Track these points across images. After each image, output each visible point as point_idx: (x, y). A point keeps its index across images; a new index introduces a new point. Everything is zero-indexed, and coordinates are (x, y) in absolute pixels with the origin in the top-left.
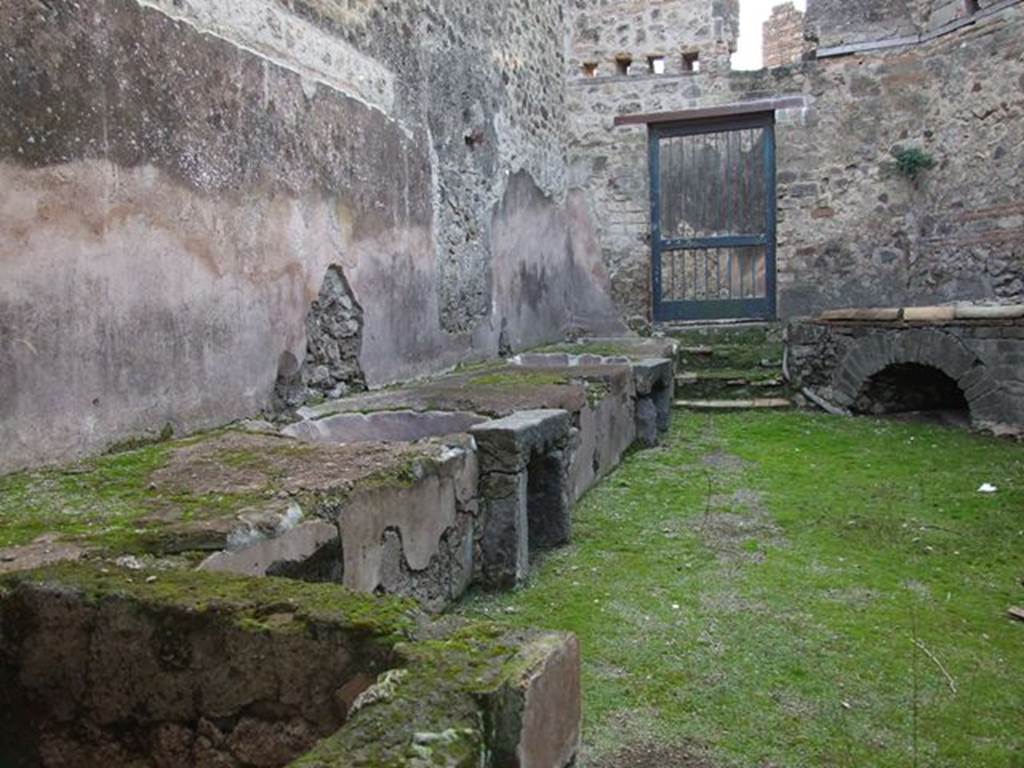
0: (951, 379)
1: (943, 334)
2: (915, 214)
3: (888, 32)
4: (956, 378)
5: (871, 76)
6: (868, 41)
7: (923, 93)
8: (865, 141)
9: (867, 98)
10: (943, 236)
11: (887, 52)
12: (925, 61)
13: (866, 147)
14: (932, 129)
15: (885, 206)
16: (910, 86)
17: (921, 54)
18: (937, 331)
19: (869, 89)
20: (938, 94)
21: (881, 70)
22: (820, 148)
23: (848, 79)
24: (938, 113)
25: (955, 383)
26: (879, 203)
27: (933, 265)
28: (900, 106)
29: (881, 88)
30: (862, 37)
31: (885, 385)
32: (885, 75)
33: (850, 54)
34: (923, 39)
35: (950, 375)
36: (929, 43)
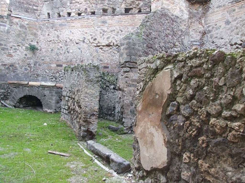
0: (39, 99)
1: (38, 89)
2: (33, 60)
3: (30, 16)
4: (40, 99)
5: (25, 25)
6: (25, 16)
7: (37, 33)
8: (22, 40)
9: (23, 30)
10: (39, 66)
11: (29, 21)
12: (38, 26)
13: (22, 42)
14: (38, 41)
15: (26, 57)
16: (34, 30)
17: (37, 24)
18: (36, 88)
19: (24, 28)
20: (40, 34)
21: (27, 24)
22: (10, 39)
23: (19, 24)
24: (40, 38)
25: (40, 100)
26: (25, 56)
27: (37, 72)
28: (32, 34)
29: (27, 29)
30: (23, 15)
31: (23, 100)
32: (29, 26)
33: (20, 18)
34: (38, 20)
35: (39, 98)
36: (39, 22)
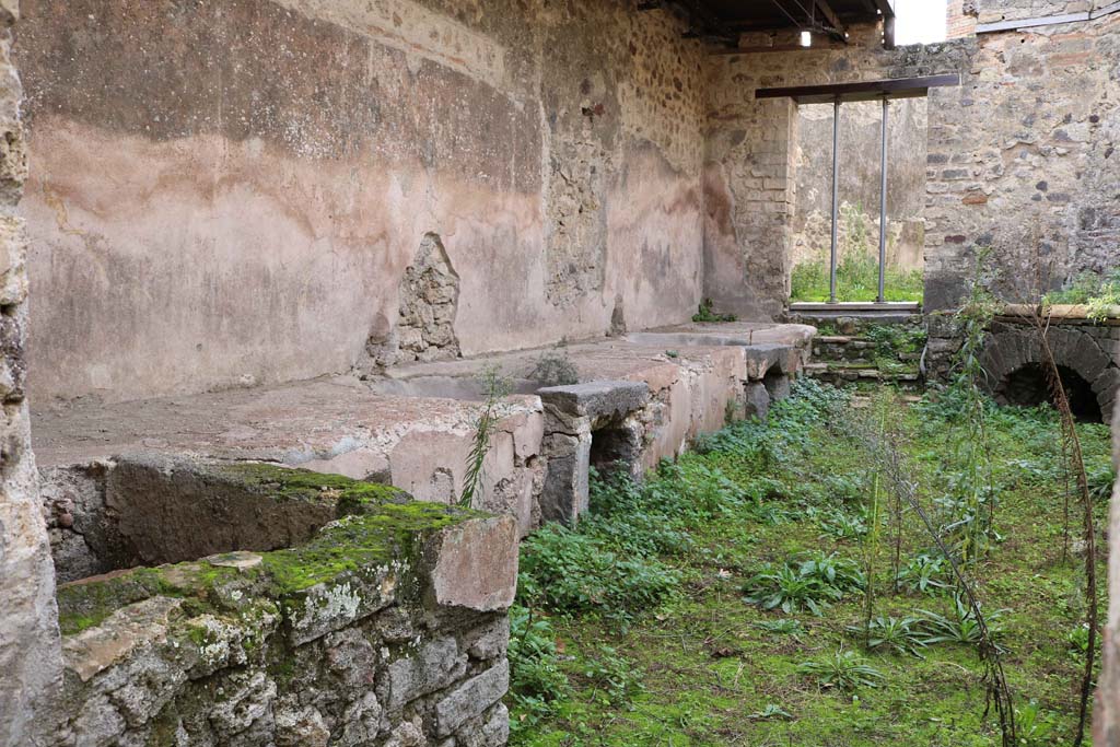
1: (1080, 333)
2: (1076, 206)
3: (1054, 9)
4: (1089, 381)
5: (1034, 55)
6: (1032, 17)
7: (1091, 75)
8: (1025, 123)
9: (1028, 78)
10: (1105, 230)
11: (1053, 30)
12: (1095, 40)
13: (1026, 131)
14: (1099, 114)
15: (1043, 194)
16: (1077, 66)
17: (1091, 32)
18: (1074, 330)
19: (1031, 69)
20: (1107, 77)
21: (1045, 49)
22: (975, 130)
23: (1008, 57)
24: (1105, 97)
26: (1038, 191)
27: (1092, 260)
28: (1064, 87)
29: (1044, 68)
30: (1025, 13)
31: (1023, 385)
32: (1051, 55)
33: (1013, 30)
34: (1093, 16)
36: (1098, 21)
